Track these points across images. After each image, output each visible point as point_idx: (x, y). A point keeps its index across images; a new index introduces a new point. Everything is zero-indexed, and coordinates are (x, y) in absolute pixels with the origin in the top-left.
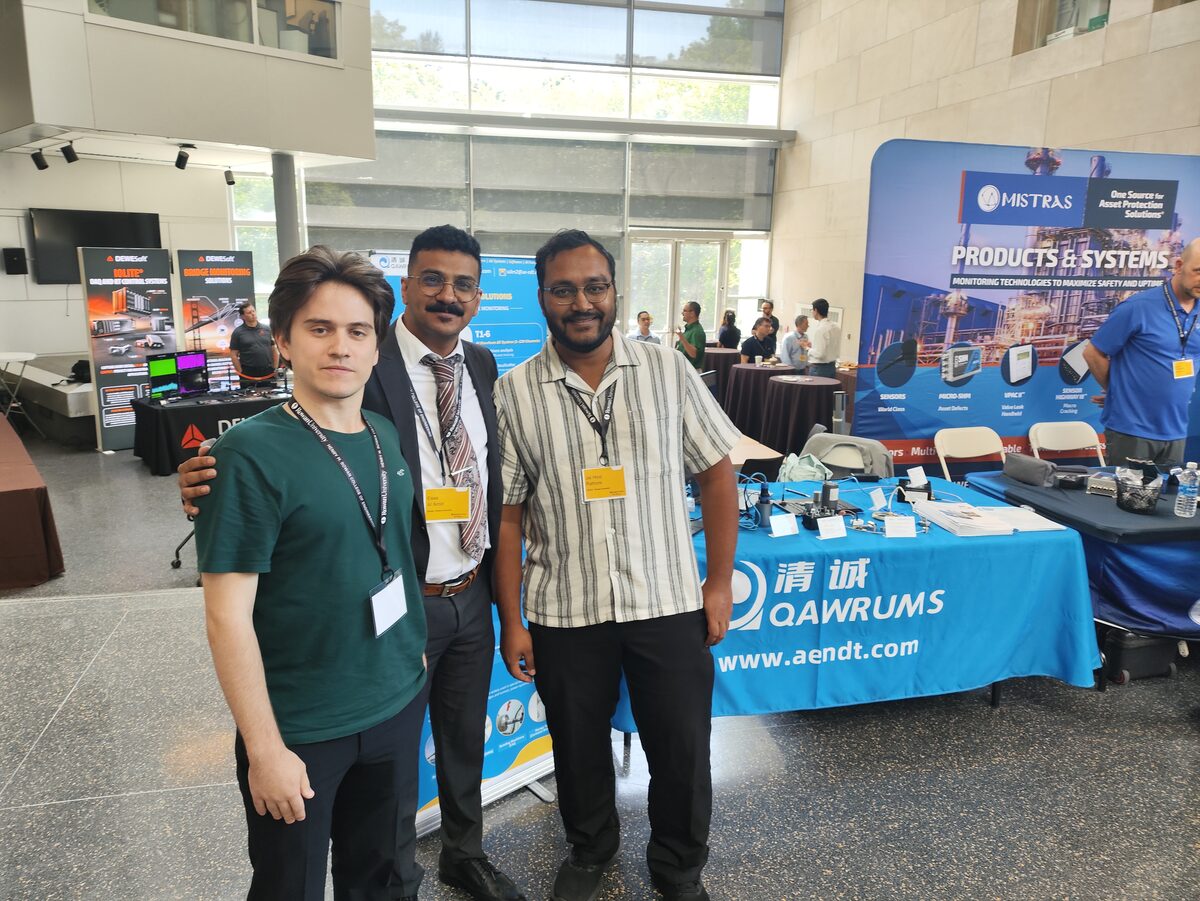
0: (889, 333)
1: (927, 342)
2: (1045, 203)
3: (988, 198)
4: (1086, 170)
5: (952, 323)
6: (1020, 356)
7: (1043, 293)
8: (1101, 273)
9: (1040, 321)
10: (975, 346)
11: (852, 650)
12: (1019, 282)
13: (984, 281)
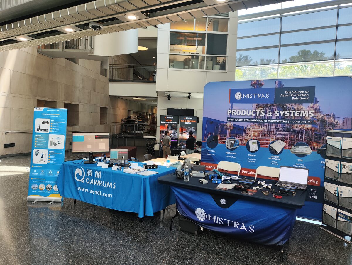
1: (221, 136)
2: (258, 96)
3: (238, 96)
4: (274, 86)
6: (253, 143)
7: (260, 124)
8: (284, 118)
9: (260, 133)
10: (237, 139)
11: (99, 193)
12: (251, 120)
13: (238, 120)
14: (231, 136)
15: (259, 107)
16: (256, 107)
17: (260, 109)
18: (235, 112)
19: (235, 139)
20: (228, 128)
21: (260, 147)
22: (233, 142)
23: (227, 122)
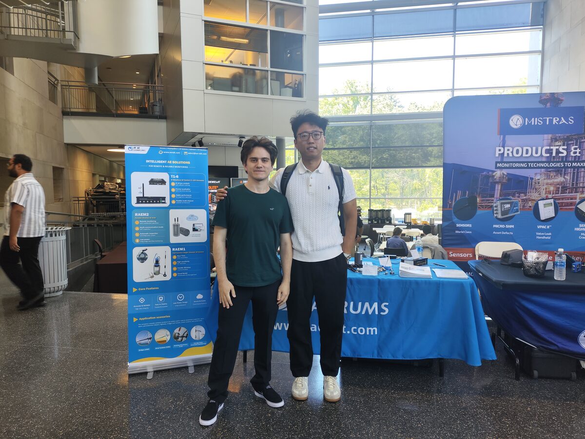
0: (459, 193)
1: (483, 197)
2: (554, 121)
3: (516, 121)
6: (545, 205)
7: (558, 171)
9: (558, 186)
12: (541, 165)
13: (517, 165)
14: (504, 196)
15: (556, 140)
16: (550, 141)
17: (557, 143)
18: (511, 150)
19: (510, 199)
20: (498, 180)
21: (560, 212)
22: (508, 206)
23: (495, 170)
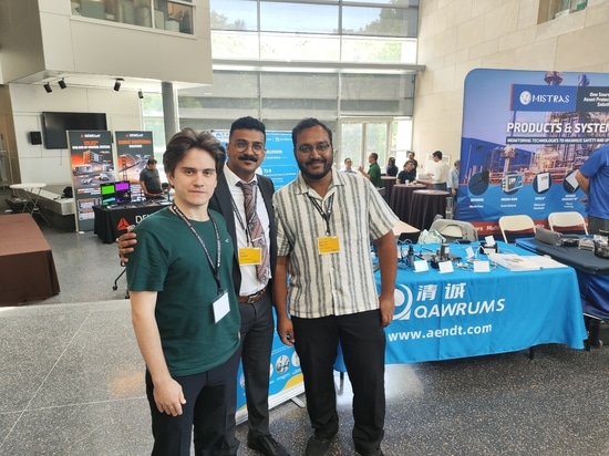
0: (475, 168)
1: (494, 172)
2: (555, 100)
3: (525, 98)
4: (576, 82)
5: (507, 162)
6: (543, 178)
7: (554, 146)
8: (586, 135)
9: (553, 160)
10: (519, 174)
11: (457, 330)
13: (523, 140)
15: (555, 117)
16: (550, 118)
17: (555, 120)
18: (520, 126)
19: (516, 173)
20: (507, 155)
21: (552, 184)
22: (514, 180)
23: (505, 145)
